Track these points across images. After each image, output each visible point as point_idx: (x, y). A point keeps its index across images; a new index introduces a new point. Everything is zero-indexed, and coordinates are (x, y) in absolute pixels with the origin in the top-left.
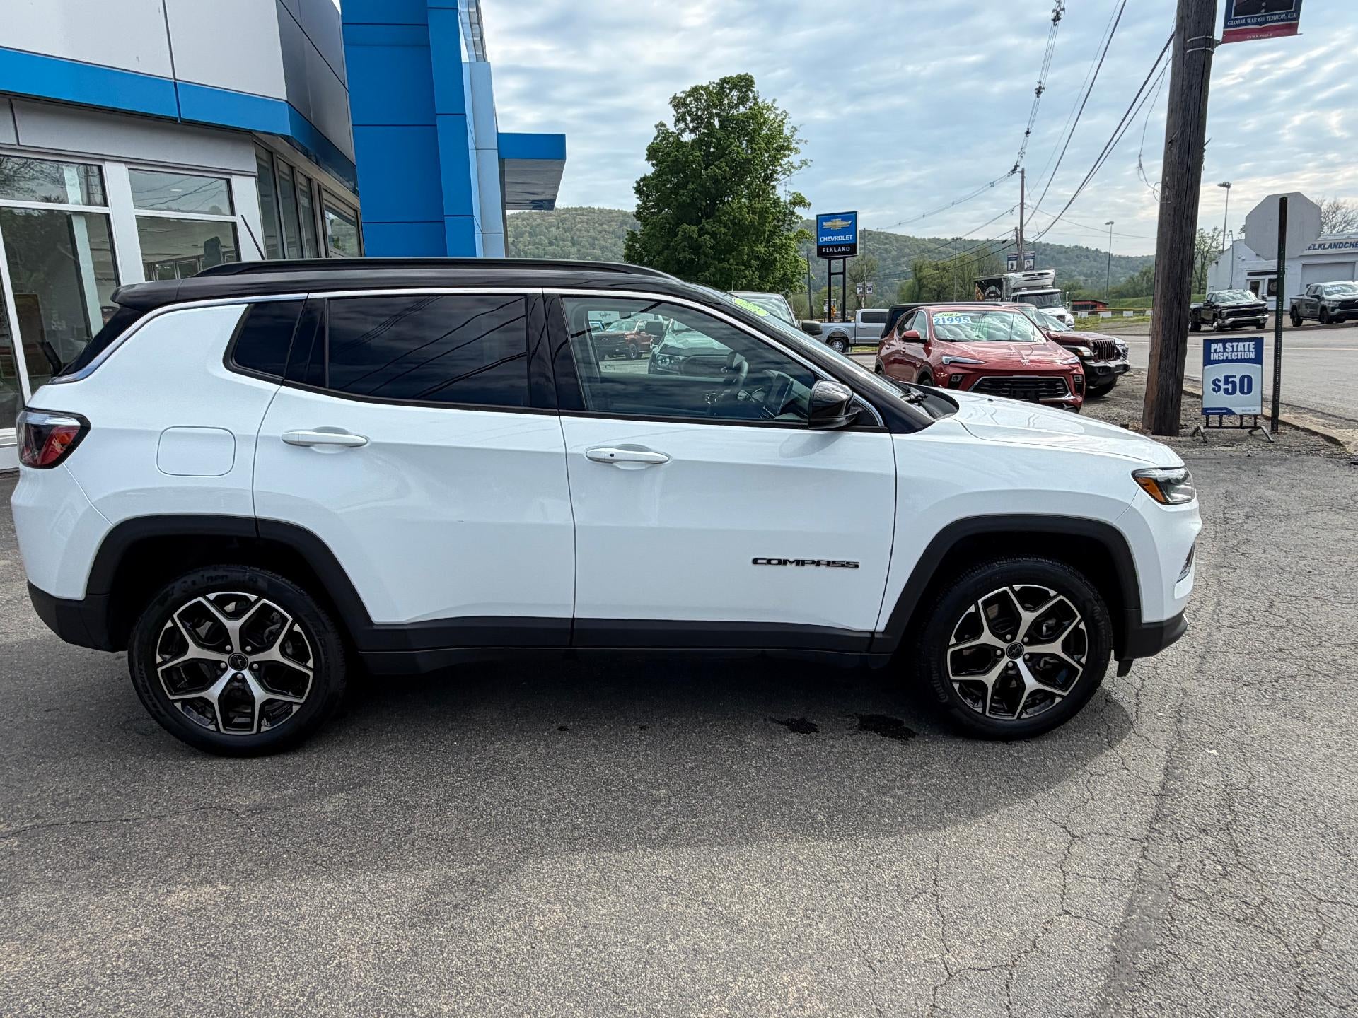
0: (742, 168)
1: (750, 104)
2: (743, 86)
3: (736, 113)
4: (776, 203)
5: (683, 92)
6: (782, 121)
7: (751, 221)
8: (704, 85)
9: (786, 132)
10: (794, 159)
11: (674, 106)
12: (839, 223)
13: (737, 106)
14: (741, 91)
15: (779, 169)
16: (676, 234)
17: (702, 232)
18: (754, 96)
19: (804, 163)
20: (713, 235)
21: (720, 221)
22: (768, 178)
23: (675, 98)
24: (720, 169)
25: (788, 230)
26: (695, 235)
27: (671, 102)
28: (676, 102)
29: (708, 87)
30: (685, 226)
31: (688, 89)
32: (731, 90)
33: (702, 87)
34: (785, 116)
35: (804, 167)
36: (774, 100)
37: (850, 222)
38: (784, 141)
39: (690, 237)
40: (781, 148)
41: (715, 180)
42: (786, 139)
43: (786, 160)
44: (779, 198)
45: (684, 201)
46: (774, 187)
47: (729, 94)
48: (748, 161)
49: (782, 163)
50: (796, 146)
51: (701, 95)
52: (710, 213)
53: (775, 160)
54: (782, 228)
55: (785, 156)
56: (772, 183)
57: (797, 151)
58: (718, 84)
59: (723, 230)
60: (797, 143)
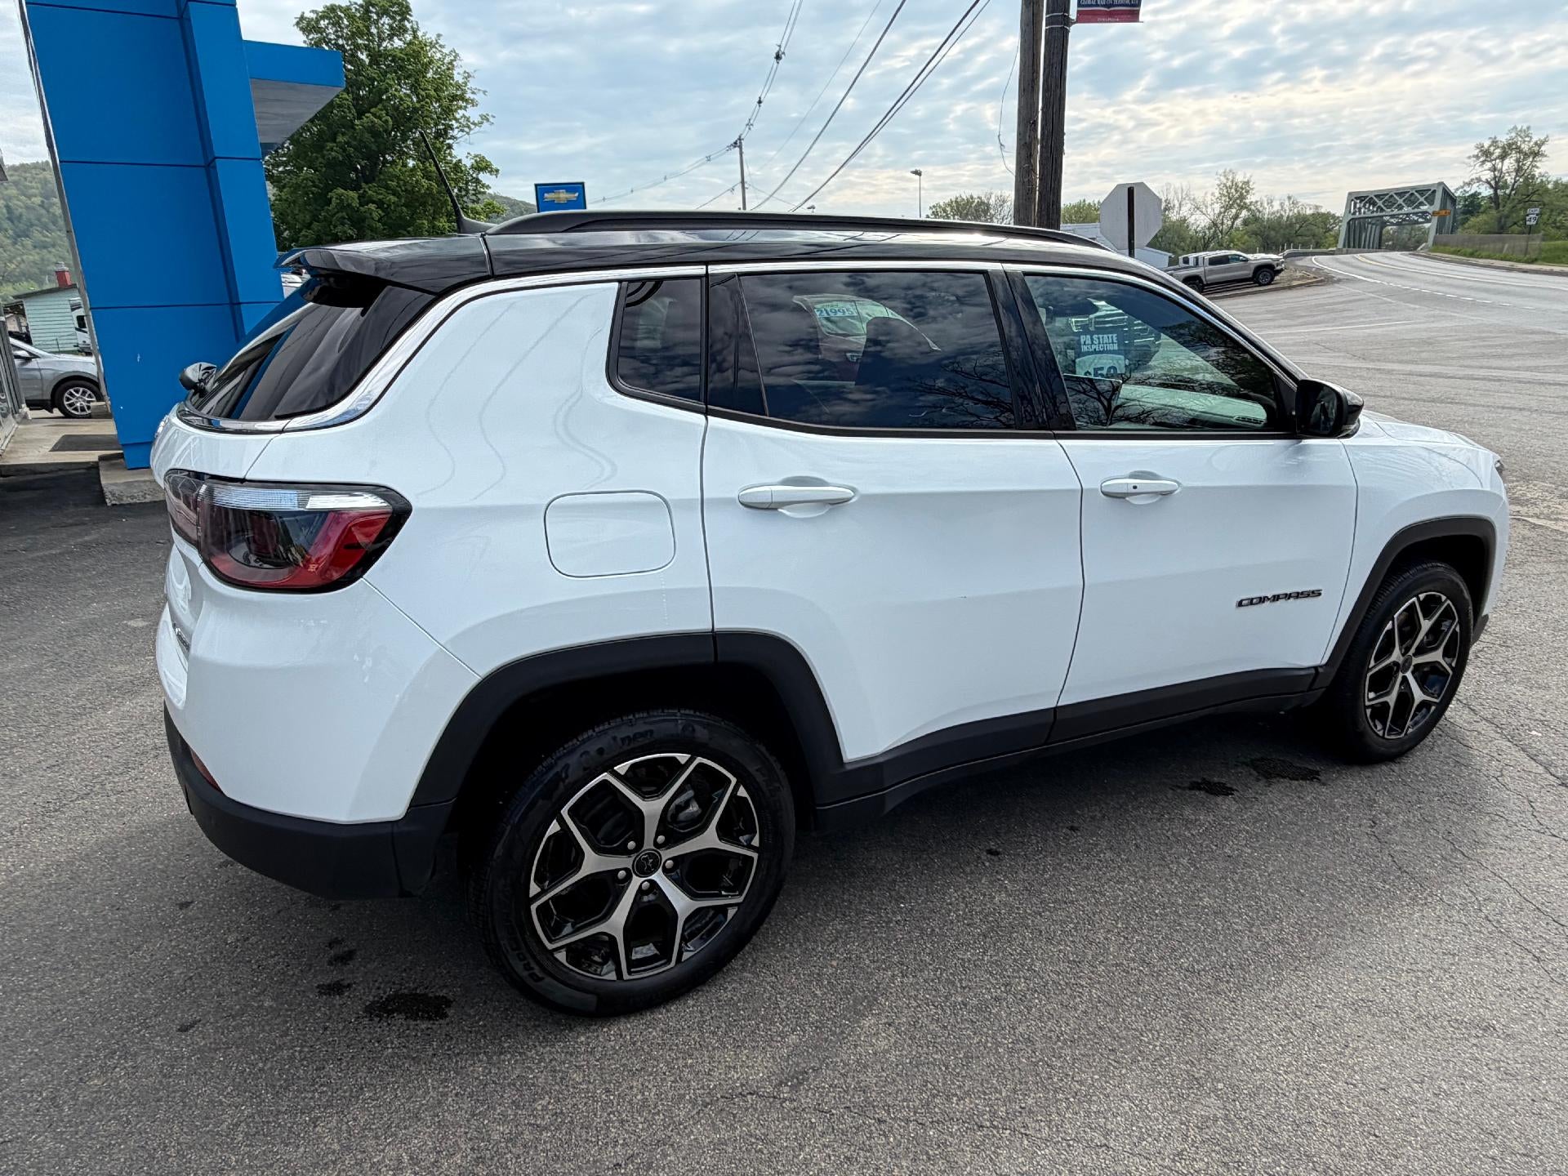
0: (406, 120)
1: (409, 37)
2: (395, 12)
3: (390, 47)
4: (457, 166)
5: (313, 11)
6: (451, 63)
7: (427, 189)
8: (343, 5)
9: (458, 78)
10: (473, 113)
11: (302, 29)
12: (563, 195)
13: (391, 37)
14: (393, 18)
15: (455, 125)
16: (329, 202)
17: (364, 200)
18: (412, 27)
19: (485, 118)
20: (380, 204)
21: (387, 187)
22: (442, 134)
23: (302, 18)
24: (380, 118)
25: (474, 202)
26: (355, 204)
27: (298, 24)
28: (304, 24)
29: (348, 8)
30: (340, 191)
31: (320, 9)
32: (380, 17)
33: (340, 7)
34: (455, 57)
35: (486, 123)
36: (439, 36)
37: (577, 194)
38: (457, 89)
39: (349, 205)
40: (454, 98)
41: (372, 131)
42: (458, 87)
43: (461, 112)
44: (460, 161)
45: (334, 158)
46: (450, 147)
47: (377, 21)
48: (415, 110)
49: (458, 116)
50: (472, 96)
51: (340, 18)
52: (369, 175)
53: (448, 112)
54: (465, 199)
55: (461, 108)
56: (448, 141)
57: (473, 103)
58: (361, 6)
59: (393, 199)
60: (473, 93)
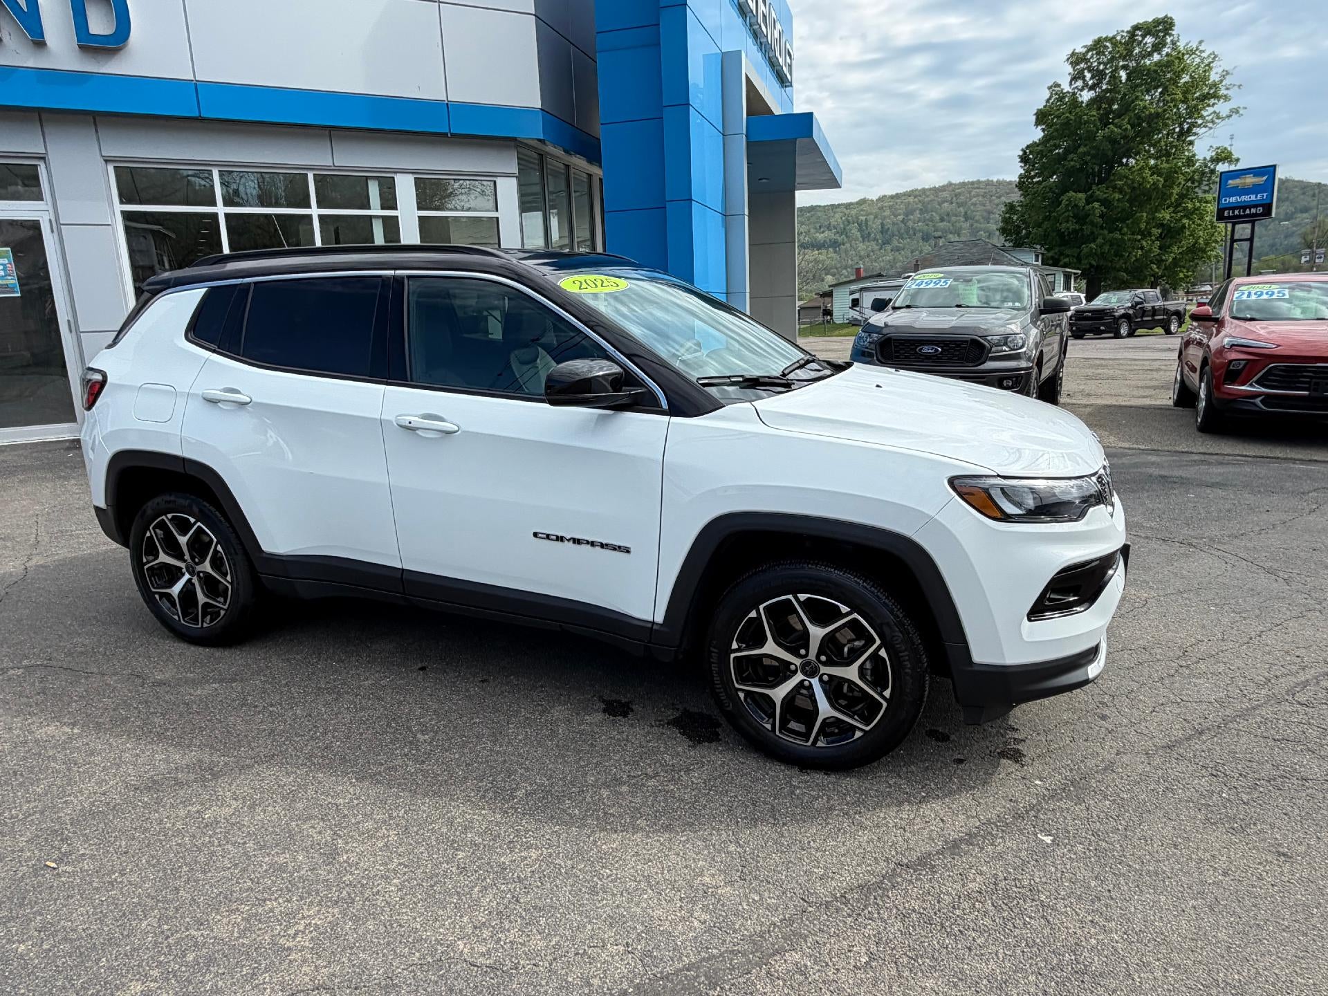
0: (1147, 126)
1: (1166, 50)
2: (1160, 31)
3: (1148, 62)
4: (1190, 161)
5: (1085, 47)
6: (1208, 65)
7: (1154, 184)
8: (1111, 35)
9: (1214, 77)
10: (1222, 107)
11: (1071, 63)
12: (1250, 180)
13: (1150, 54)
14: (1156, 36)
15: (1200, 122)
16: (1060, 203)
17: (1089, 201)
18: (1172, 41)
19: (1235, 111)
20: (1105, 203)
21: (1115, 187)
22: (1184, 134)
23: (1073, 54)
24: (1120, 127)
25: (1205, 192)
26: (1081, 204)
27: (1068, 59)
28: (1074, 59)
29: (1114, 37)
30: (1071, 193)
31: (1089, 42)
32: (1144, 36)
33: (1106, 39)
34: (1214, 58)
35: (1234, 116)
36: (1200, 42)
37: (1265, 178)
38: (1210, 88)
39: (1076, 205)
40: (1205, 97)
41: (1112, 140)
42: (1215, 85)
43: (1210, 110)
44: (1194, 155)
45: (1073, 167)
46: (1191, 143)
47: (1141, 42)
48: (1157, 115)
49: (1204, 113)
50: (1225, 92)
51: (1106, 47)
52: (1105, 177)
53: (1194, 111)
54: (1197, 190)
55: (1209, 105)
56: (1189, 139)
57: (1226, 98)
58: (1128, 32)
59: (1117, 196)
60: (1227, 89)
